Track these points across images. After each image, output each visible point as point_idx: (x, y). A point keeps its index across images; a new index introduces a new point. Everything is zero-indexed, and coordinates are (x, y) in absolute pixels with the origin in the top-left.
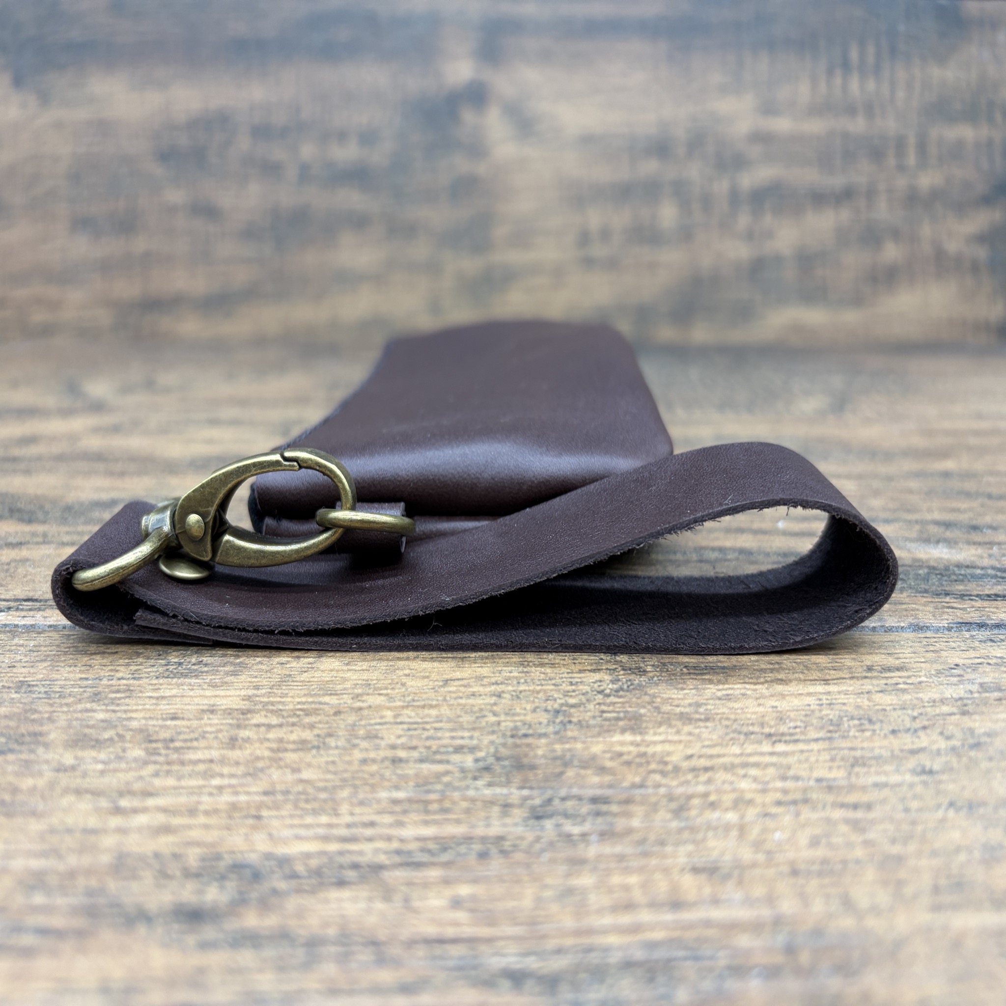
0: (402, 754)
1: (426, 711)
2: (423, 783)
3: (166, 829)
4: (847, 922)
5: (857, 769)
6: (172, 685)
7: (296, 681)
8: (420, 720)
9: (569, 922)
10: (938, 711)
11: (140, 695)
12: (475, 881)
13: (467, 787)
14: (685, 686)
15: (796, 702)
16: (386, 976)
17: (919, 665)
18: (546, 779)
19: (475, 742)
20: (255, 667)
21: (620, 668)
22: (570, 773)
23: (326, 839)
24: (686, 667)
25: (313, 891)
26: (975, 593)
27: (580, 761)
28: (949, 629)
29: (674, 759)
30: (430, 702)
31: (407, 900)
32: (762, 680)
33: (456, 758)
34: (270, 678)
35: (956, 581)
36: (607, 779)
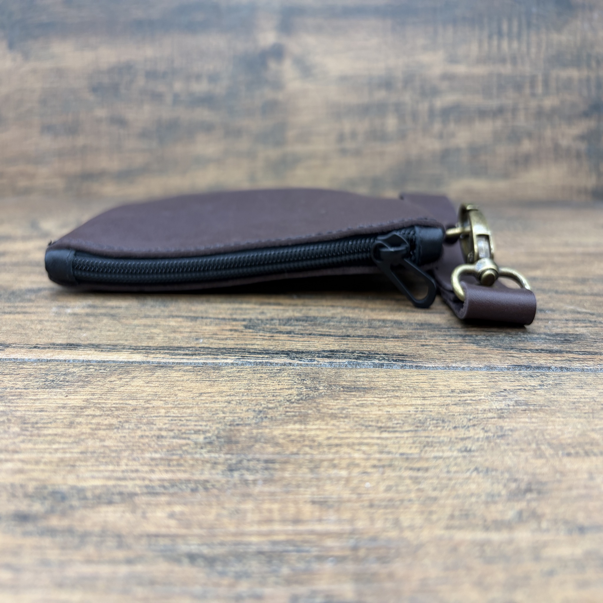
0: (164, 433)
1: (185, 410)
2: (171, 450)
3: (21, 471)
4: (393, 534)
5: (426, 448)
6: (45, 392)
7: (116, 392)
8: (179, 415)
9: (232, 529)
10: (485, 416)
11: (26, 398)
12: (185, 504)
13: (196, 453)
14: (339, 398)
15: (402, 409)
16: (120, 554)
17: (482, 389)
18: (243, 449)
19: (208, 428)
20: (96, 383)
21: (304, 387)
22: (257, 446)
23: (109, 478)
24: (343, 387)
25: (93, 507)
26: (529, 348)
27: (265, 439)
28: (508, 369)
29: (320, 439)
30: (188, 405)
31: (144, 513)
32: (386, 396)
33: (194, 437)
34: (102, 389)
35: (520, 341)
36: (278, 449)
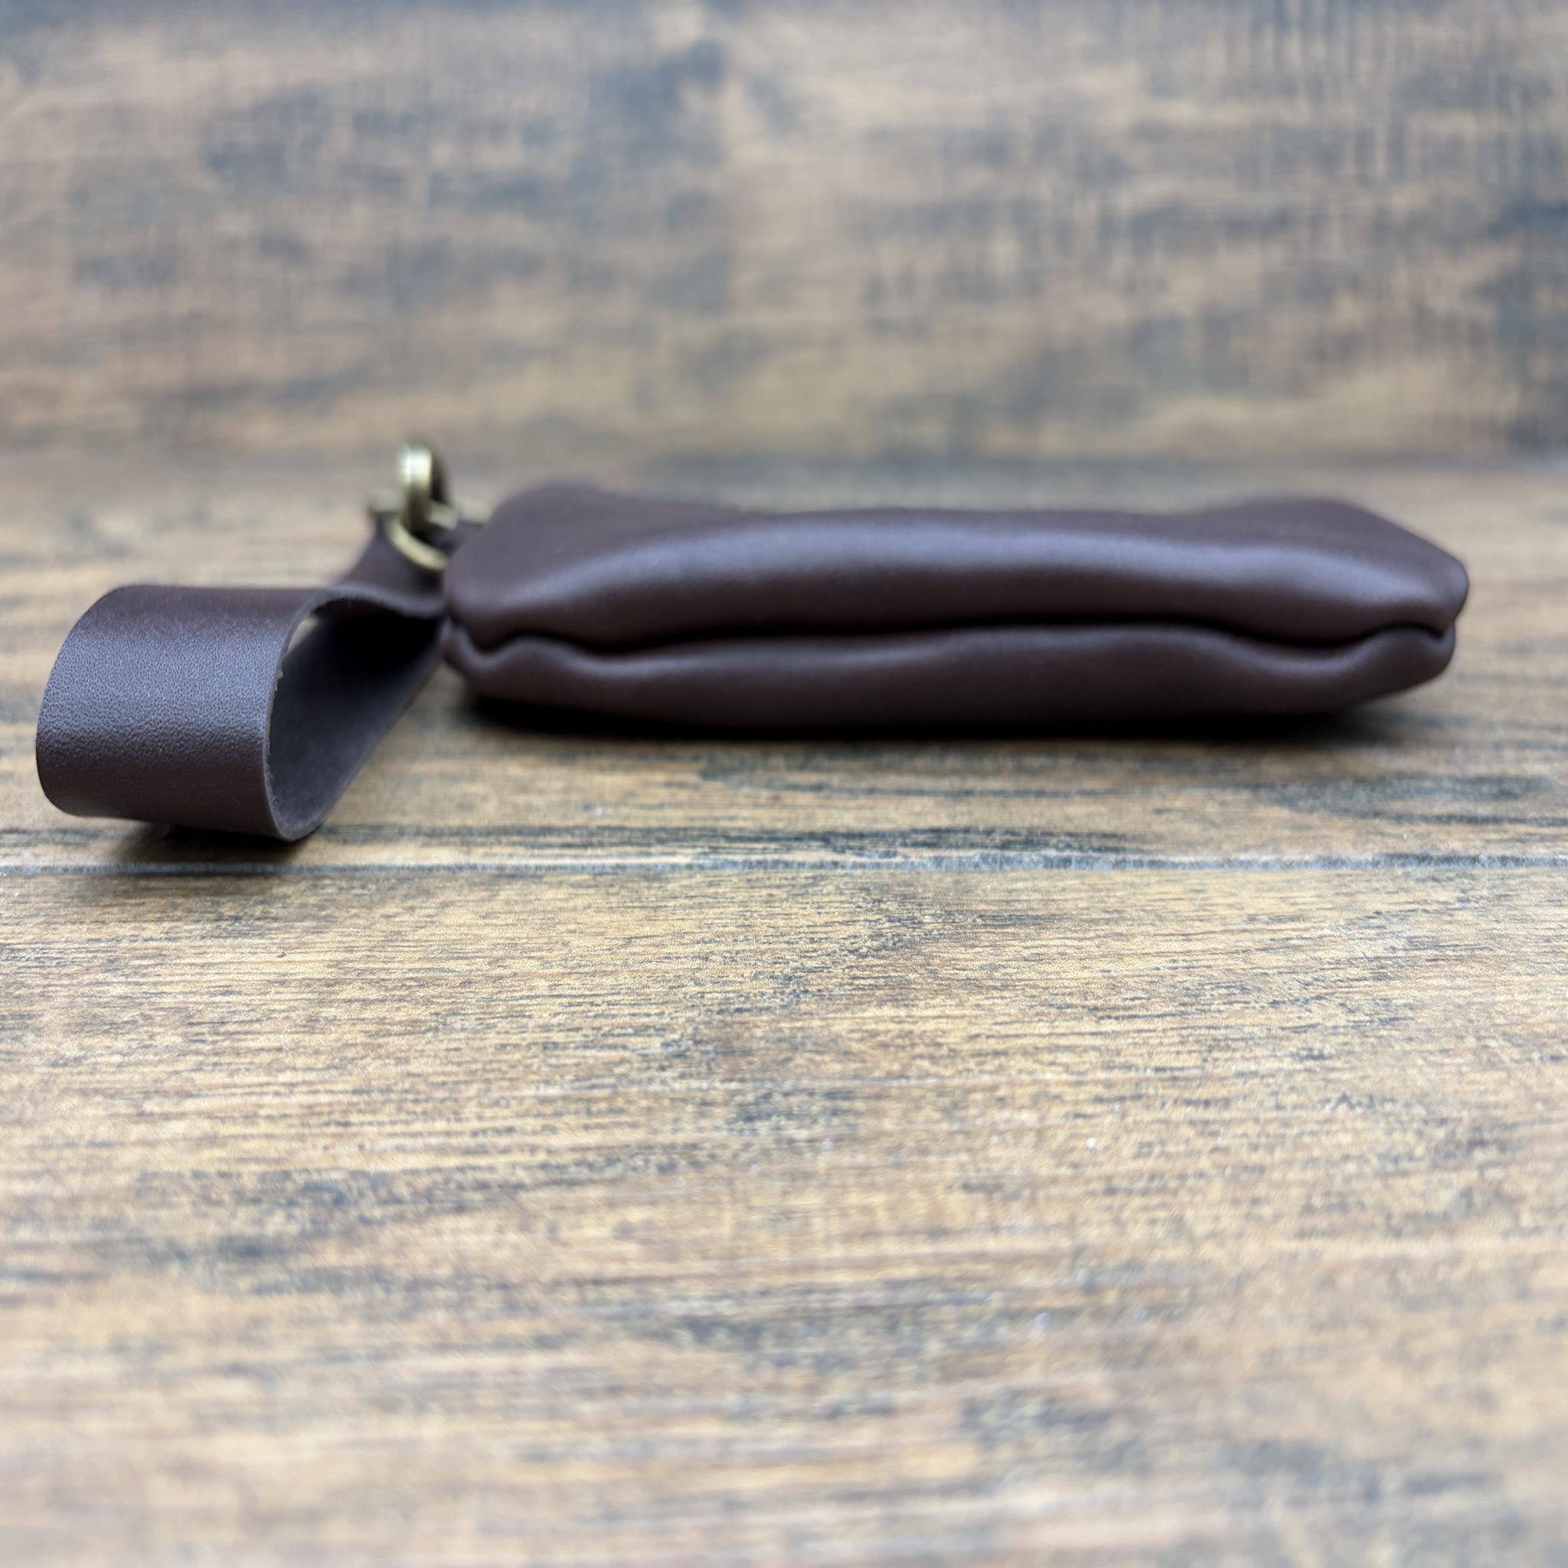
0: (558, 1037)
1: (597, 980)
2: (587, 1076)
3: (213, 1140)
4: (1177, 1252)
5: (1216, 1054)
6: (224, 947)
7: (408, 941)
8: (588, 993)
9: (783, 1256)
10: (1341, 974)
11: (178, 961)
12: (653, 1203)
13: (650, 1080)
14: (977, 943)
15: (1139, 964)
16: (517, 1327)
17: (1322, 913)
18: (765, 1068)
19: (666, 1020)
20: (349, 922)
21: (884, 919)
22: (800, 1059)
23: (442, 1151)
24: (981, 916)
25: (420, 1219)
26: (1419, 813)
27: (815, 1044)
28: (1375, 864)
29: (951, 1039)
30: (604, 968)
31: (553, 1229)
32: (1091, 934)
33: (637, 1042)
34: (369, 936)
35: (1392, 797)
36: (853, 1066)
